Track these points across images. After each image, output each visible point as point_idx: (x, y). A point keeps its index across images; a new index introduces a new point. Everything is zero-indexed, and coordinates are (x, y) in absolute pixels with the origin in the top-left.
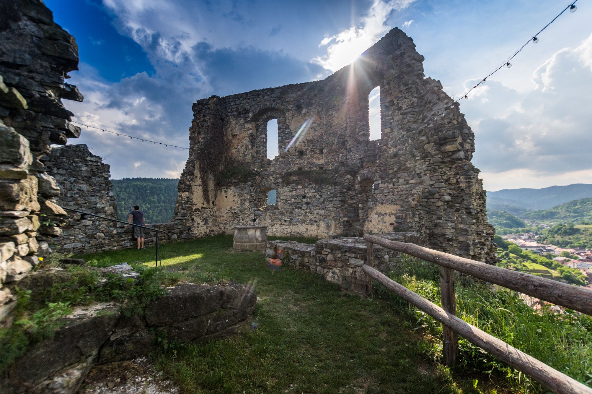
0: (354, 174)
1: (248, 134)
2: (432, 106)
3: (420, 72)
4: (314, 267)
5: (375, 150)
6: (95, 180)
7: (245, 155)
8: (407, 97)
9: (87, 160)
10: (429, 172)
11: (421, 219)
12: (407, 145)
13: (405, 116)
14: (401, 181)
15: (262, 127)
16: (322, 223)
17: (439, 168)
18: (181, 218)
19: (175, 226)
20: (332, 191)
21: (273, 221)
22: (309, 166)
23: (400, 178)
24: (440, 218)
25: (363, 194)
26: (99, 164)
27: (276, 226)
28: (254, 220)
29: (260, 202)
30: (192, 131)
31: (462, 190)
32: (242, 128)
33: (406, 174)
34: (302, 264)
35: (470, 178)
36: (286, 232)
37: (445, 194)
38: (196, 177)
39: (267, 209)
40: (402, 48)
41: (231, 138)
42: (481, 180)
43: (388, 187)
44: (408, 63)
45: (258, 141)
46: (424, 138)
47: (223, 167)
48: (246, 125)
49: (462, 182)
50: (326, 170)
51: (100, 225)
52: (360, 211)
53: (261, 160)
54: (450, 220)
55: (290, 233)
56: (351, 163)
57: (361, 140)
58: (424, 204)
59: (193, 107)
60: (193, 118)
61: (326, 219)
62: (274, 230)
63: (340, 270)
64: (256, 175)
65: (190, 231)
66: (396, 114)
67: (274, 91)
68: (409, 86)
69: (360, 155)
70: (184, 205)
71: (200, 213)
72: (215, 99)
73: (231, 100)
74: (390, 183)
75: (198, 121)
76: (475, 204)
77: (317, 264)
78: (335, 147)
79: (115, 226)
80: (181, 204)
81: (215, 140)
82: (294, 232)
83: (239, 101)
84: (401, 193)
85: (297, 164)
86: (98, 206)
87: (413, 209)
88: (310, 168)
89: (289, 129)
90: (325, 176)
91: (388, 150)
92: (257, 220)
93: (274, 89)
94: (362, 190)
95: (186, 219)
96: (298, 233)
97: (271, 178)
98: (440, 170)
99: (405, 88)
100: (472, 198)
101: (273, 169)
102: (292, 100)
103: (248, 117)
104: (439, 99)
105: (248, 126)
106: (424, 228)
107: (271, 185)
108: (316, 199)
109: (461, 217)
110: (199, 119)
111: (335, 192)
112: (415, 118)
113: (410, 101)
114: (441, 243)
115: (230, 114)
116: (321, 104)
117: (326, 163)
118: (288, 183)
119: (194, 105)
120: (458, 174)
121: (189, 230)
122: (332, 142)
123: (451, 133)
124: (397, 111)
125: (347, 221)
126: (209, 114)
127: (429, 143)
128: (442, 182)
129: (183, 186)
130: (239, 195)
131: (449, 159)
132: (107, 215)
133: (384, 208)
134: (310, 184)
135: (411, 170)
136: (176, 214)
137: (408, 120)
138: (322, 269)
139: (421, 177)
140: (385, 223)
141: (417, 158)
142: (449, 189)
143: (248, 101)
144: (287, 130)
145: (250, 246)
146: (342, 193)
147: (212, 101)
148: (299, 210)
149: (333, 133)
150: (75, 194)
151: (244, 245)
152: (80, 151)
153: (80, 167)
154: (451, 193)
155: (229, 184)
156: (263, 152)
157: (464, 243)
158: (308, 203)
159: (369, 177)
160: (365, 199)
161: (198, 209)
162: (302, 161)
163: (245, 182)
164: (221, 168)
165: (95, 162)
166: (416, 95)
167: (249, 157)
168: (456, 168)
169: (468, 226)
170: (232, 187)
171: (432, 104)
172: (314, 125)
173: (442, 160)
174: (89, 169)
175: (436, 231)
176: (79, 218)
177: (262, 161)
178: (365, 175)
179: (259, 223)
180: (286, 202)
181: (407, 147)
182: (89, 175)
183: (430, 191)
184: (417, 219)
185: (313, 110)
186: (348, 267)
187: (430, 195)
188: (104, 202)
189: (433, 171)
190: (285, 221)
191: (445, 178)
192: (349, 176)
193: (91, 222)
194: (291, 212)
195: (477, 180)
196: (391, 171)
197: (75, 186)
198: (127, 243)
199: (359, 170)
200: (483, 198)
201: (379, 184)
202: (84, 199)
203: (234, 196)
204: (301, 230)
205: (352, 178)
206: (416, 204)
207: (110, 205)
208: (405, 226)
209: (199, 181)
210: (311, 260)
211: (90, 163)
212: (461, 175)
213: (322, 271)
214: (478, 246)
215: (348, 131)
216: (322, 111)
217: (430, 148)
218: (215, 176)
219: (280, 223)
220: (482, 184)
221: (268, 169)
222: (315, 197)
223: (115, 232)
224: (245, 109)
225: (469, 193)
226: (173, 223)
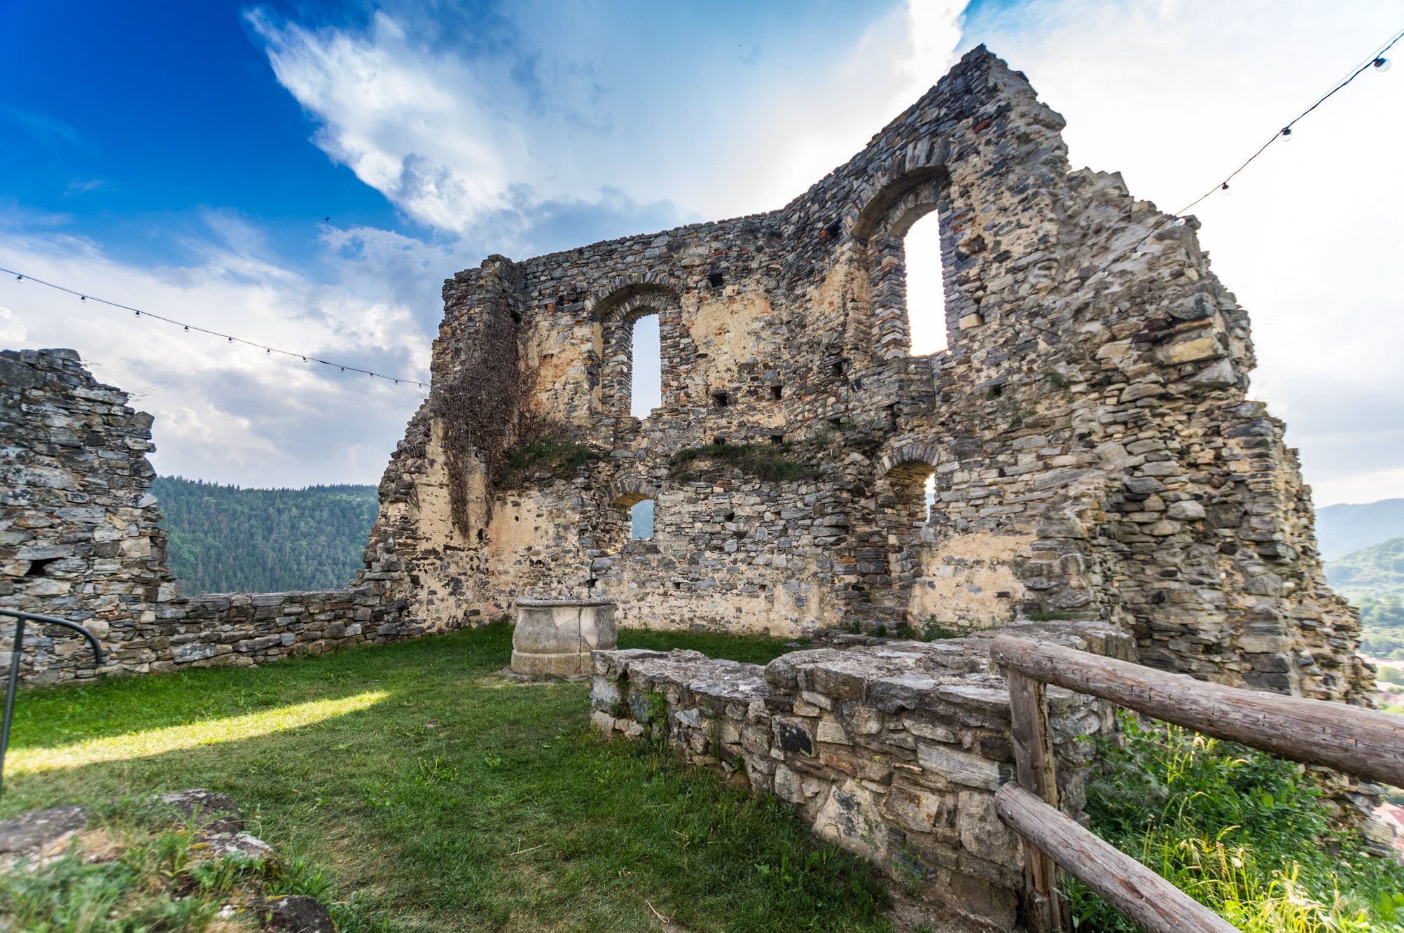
0: (871, 447)
1: (580, 354)
2: (1108, 239)
3: (1058, 153)
4: (763, 766)
5: (929, 382)
6: (93, 457)
7: (572, 408)
8: (1023, 221)
9: (73, 398)
10: (1121, 428)
11: (1107, 578)
12: (1032, 356)
13: (1020, 276)
14: (1026, 460)
15: (619, 334)
16: (780, 591)
17: (1154, 416)
18: (377, 575)
19: (358, 601)
20: (808, 499)
21: (642, 584)
22: (743, 433)
23: (1020, 451)
24: (1170, 575)
25: (899, 507)
26: (115, 410)
27: (649, 598)
28: (592, 583)
29: (608, 532)
30: (439, 349)
31: (1240, 483)
32: (566, 338)
33: (1042, 440)
34: (715, 749)
35: (1264, 444)
36: (677, 618)
37: (1184, 496)
38: (432, 463)
39: (626, 552)
40: (1001, 95)
41: (535, 363)
42: (1295, 452)
43: (981, 480)
44: (1022, 130)
45: (607, 371)
46: (1096, 327)
47: (513, 439)
48: (576, 330)
49: (1235, 458)
50: (790, 444)
51: (97, 596)
52: (892, 557)
53: (613, 420)
54: (1207, 580)
55: (691, 619)
56: (860, 419)
57: (888, 356)
58: (1113, 528)
59: (444, 289)
60: (442, 316)
61: (793, 581)
62: (645, 611)
63: (877, 795)
64: (599, 459)
65: (405, 613)
66: (993, 272)
67: (650, 243)
68: (1030, 192)
69: (888, 396)
70: (391, 540)
71: (438, 563)
72: (498, 264)
73: (540, 269)
74: (989, 467)
75: (456, 323)
76: (1288, 529)
77: (775, 753)
78: (813, 379)
79: (151, 598)
80: (384, 537)
81: (492, 368)
82: (702, 618)
83: (560, 270)
84: (1028, 496)
85: (711, 429)
86: (98, 535)
87: (1084, 542)
88: (746, 438)
89: (688, 336)
90: (788, 458)
91: (973, 375)
92: (598, 584)
93: (650, 237)
94: (897, 495)
95: (393, 580)
96: (713, 620)
97: (641, 468)
98: (1158, 421)
99: (1017, 199)
100: (1276, 509)
101: (645, 443)
102: (697, 262)
103: (583, 309)
104: (1128, 218)
105: (582, 332)
106: (1118, 609)
107: (640, 485)
108: (764, 524)
109: (1242, 570)
110: (457, 319)
111: (818, 500)
112: (1053, 279)
113: (1036, 232)
114: (1182, 657)
115: (536, 303)
116: (775, 270)
117: (790, 423)
118: (686, 479)
119: (449, 284)
120: (1217, 432)
121: (401, 610)
122: (806, 366)
123: (1190, 302)
124: (995, 265)
125: (855, 587)
126: (480, 302)
127: (1113, 338)
128: (1169, 459)
129: (393, 486)
130: (551, 512)
131: (1183, 387)
132: (126, 566)
133: (973, 546)
134: (746, 482)
135: (1057, 426)
136: (369, 566)
137: (1033, 286)
138: (795, 779)
139: (1092, 446)
140: (979, 590)
141: (1074, 389)
142: (1193, 481)
143: (585, 269)
144: (684, 341)
145: (558, 661)
146: (838, 502)
147: (491, 269)
148: (715, 555)
149: (807, 343)
150: (15, 497)
151: (541, 660)
152: (52, 368)
153: (45, 416)
154: (1200, 493)
155: (527, 484)
156: (621, 399)
157: (1264, 659)
158: (740, 535)
159: (916, 455)
160: (905, 520)
161: (434, 552)
162: (723, 422)
163: (569, 478)
164: (509, 441)
165: (103, 403)
166: (1052, 215)
167: (582, 412)
168: (1208, 413)
169: (1272, 601)
170: (534, 493)
171: (1105, 235)
172: (757, 325)
173: (1162, 390)
174: (77, 425)
175: (1159, 618)
176: (23, 571)
177: (618, 421)
178: (905, 450)
179: (604, 592)
180: (679, 531)
181: (1033, 361)
182: (75, 440)
183: (1127, 488)
184: (1097, 579)
185: (753, 286)
186: (916, 783)
187: (1127, 499)
188: (119, 524)
189: (1137, 423)
190: (677, 585)
191: (1175, 444)
192: (857, 456)
193: (66, 586)
194: (693, 561)
195: (1285, 451)
196: (988, 435)
197: (18, 471)
198: (194, 649)
199: (886, 439)
200: (1306, 510)
201: (952, 472)
202: (50, 515)
203: (539, 516)
204: (721, 611)
205: (867, 462)
206: (1089, 530)
207: (141, 535)
208: (1064, 602)
209: (439, 474)
210: (750, 734)
211: (85, 406)
212: (1230, 437)
213: (795, 786)
214: (1315, 668)
215: (850, 332)
216: (778, 287)
217: (1120, 355)
218: (488, 462)
219: (661, 591)
220: (1299, 466)
221: (634, 443)
222: (760, 516)
223: (149, 617)
224: (574, 289)
225: (1266, 493)
226: (352, 590)
